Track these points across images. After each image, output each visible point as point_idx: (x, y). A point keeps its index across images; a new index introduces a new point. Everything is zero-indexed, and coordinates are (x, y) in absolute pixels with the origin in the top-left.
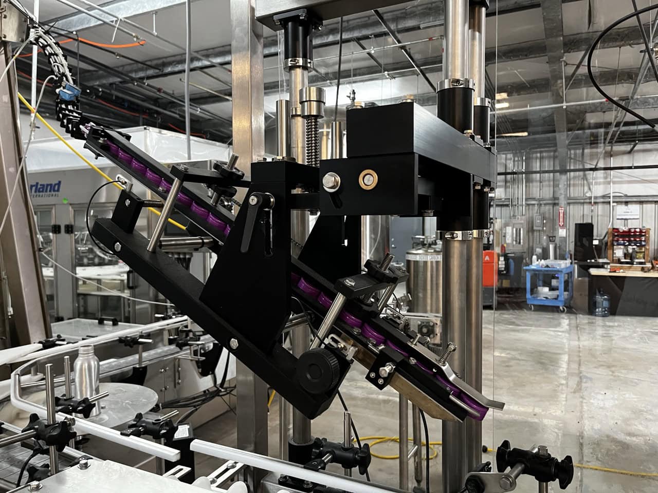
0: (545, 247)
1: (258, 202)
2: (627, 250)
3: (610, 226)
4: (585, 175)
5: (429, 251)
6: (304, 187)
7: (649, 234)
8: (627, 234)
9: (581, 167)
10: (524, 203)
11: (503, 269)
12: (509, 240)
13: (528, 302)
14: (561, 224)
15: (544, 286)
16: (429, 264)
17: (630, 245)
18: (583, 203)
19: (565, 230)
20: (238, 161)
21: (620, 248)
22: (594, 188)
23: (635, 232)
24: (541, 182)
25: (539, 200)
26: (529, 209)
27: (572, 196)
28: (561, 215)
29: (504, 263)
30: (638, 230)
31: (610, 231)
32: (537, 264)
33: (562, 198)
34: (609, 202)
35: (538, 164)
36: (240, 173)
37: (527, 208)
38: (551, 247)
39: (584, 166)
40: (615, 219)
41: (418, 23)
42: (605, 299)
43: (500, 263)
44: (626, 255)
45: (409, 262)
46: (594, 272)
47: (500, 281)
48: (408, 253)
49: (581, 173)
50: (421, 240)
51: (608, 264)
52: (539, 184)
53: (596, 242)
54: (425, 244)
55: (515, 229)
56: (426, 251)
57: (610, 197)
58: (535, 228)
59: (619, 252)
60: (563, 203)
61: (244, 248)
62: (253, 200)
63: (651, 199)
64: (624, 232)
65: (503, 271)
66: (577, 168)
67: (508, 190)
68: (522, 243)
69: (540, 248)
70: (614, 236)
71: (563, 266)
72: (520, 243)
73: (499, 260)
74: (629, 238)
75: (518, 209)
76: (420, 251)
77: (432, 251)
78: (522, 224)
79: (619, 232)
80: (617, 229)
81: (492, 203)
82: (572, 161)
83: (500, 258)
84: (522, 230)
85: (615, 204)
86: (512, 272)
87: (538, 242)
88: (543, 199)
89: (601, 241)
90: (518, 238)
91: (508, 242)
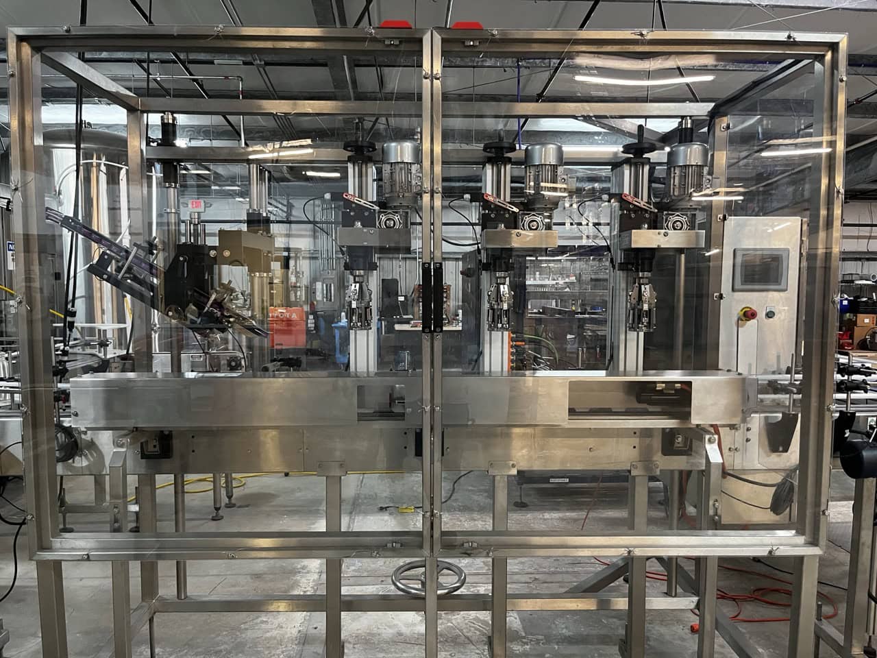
3: (417, 282)
7: (450, 291)
10: (334, 256)
11: (312, 329)
12: (319, 296)
13: (338, 362)
18: (392, 258)
26: (340, 262)
29: (313, 321)
31: (417, 287)
32: (345, 321)
34: (416, 258)
37: (338, 261)
41: (212, 58)
43: (309, 321)
46: (398, 327)
47: (309, 341)
51: (412, 319)
53: (401, 299)
55: (325, 285)
57: (416, 253)
58: (346, 283)
62: (182, 258)
63: (451, 256)
65: (312, 331)
67: (317, 240)
68: (333, 300)
70: (420, 292)
72: (330, 300)
73: (308, 318)
75: (328, 263)
78: (332, 279)
81: (298, 255)
83: (309, 316)
84: (332, 285)
86: (322, 333)
89: (406, 297)
90: (329, 294)
91: (318, 299)
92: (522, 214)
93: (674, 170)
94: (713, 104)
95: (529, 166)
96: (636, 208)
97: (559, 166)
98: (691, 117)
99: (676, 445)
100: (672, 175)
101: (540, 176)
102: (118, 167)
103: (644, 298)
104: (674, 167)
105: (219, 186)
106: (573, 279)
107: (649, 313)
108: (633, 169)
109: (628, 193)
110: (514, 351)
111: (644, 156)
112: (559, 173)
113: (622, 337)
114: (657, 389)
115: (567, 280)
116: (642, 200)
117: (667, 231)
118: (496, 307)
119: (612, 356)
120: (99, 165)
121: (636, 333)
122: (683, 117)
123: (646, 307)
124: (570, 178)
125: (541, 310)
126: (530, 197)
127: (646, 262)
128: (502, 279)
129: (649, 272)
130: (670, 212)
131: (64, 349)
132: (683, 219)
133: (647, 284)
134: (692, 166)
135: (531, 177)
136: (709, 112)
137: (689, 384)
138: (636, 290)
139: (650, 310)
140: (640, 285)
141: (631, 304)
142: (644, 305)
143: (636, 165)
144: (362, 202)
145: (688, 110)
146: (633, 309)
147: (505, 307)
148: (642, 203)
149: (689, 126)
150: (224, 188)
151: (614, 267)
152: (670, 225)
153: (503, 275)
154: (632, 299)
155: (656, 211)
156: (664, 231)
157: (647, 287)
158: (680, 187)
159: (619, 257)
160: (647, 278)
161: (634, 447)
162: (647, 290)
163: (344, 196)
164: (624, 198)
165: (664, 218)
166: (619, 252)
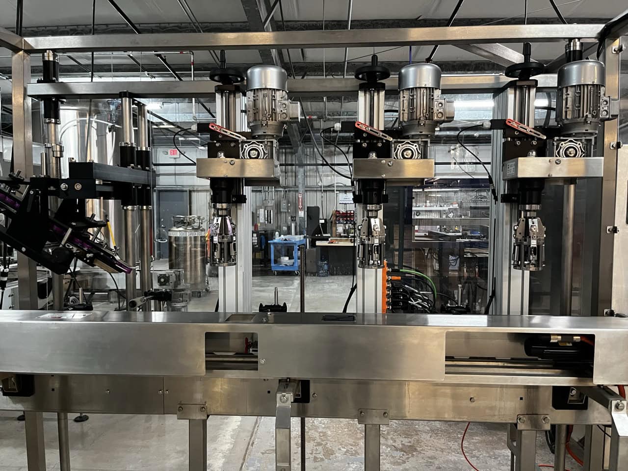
0: (289, 225)
1: (34, 193)
2: (345, 227)
3: (335, 209)
4: (317, 169)
5: (188, 228)
6: (55, 187)
8: (345, 215)
9: (314, 163)
10: (273, 190)
11: (256, 244)
12: (262, 219)
13: (273, 269)
14: (300, 207)
15: (285, 256)
16: (188, 240)
17: (347, 223)
18: (316, 191)
19: (303, 212)
20: (21, 173)
21: (341, 226)
22: (324, 179)
23: (351, 213)
24: (286, 173)
25: (285, 188)
26: (277, 194)
27: (309, 185)
28: (300, 200)
29: (256, 238)
30: (352, 212)
31: (335, 212)
32: (278, 238)
33: (300, 186)
34: (334, 191)
35: (284, 157)
36: (22, 178)
37: (276, 194)
38: (293, 225)
39: (316, 162)
40: (338, 204)
42: (325, 264)
43: (253, 238)
44: (345, 231)
45: (170, 237)
46: (318, 243)
47: (254, 254)
48: (169, 230)
49: (315, 167)
50: (182, 219)
51: (330, 237)
52: (284, 174)
53: (322, 221)
54: (186, 223)
55: (266, 211)
56: (186, 229)
57: (334, 186)
58: (282, 210)
59: (340, 229)
60: (301, 190)
61: (29, 210)
62: (32, 192)
64: (343, 213)
65: (256, 245)
66: (312, 163)
68: (272, 223)
69: (286, 226)
70: (337, 217)
71: (298, 240)
72: (270, 222)
74: (347, 218)
75: (268, 195)
76: (181, 229)
77: (191, 228)
78: (271, 206)
79: (340, 213)
80: (339, 211)
82: (308, 157)
83: (254, 234)
84: (272, 211)
85: (338, 192)
86: (263, 246)
87: (284, 222)
88: (288, 187)
89: (325, 220)
90: (269, 218)
91: (261, 221)
92: (395, 142)
93: (567, 91)
94: (602, 26)
95: (403, 90)
96: (521, 135)
97: (436, 89)
98: (579, 39)
99: (570, 398)
100: (564, 97)
101: (415, 100)
102: (105, 124)
103: (531, 234)
104: (567, 88)
105: (184, 137)
106: (456, 206)
107: (537, 250)
108: (517, 92)
109: (512, 119)
110: (390, 285)
111: (531, 78)
112: (435, 97)
113: (506, 274)
114: (552, 341)
115: (451, 207)
116: (528, 125)
117: (558, 158)
118: (366, 242)
119: (494, 292)
120: (90, 122)
121: (521, 271)
122: (571, 39)
123: (534, 243)
124: (447, 102)
125: (427, 234)
126: (404, 124)
127: (535, 193)
128: (374, 213)
129: (538, 204)
130: (562, 138)
131: (3, 270)
132: (577, 145)
133: (535, 218)
134: (588, 85)
135: (405, 101)
136: (599, 34)
137: (592, 337)
138: (522, 224)
139: (538, 246)
140: (527, 219)
141: (517, 239)
142: (532, 241)
143: (521, 88)
144: (228, 133)
145: (576, 31)
146: (519, 246)
147: (376, 242)
148: (529, 130)
149: (578, 48)
150: (187, 139)
151: (496, 199)
152: (562, 152)
153: (374, 208)
154: (518, 234)
155: (545, 138)
156: (555, 158)
157: (535, 220)
158: (573, 111)
159: (502, 188)
160: (534, 211)
161: (521, 399)
162: (535, 224)
163: (210, 127)
164: (508, 124)
165: (555, 144)
166: (502, 182)
